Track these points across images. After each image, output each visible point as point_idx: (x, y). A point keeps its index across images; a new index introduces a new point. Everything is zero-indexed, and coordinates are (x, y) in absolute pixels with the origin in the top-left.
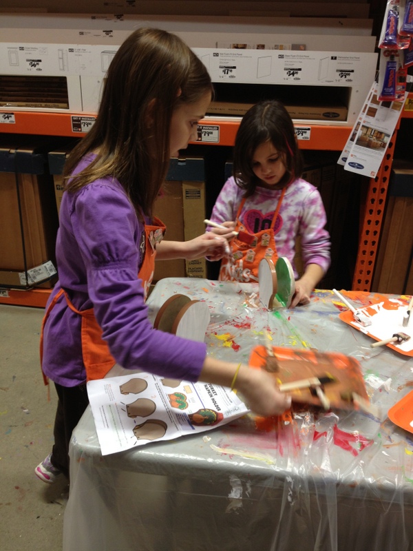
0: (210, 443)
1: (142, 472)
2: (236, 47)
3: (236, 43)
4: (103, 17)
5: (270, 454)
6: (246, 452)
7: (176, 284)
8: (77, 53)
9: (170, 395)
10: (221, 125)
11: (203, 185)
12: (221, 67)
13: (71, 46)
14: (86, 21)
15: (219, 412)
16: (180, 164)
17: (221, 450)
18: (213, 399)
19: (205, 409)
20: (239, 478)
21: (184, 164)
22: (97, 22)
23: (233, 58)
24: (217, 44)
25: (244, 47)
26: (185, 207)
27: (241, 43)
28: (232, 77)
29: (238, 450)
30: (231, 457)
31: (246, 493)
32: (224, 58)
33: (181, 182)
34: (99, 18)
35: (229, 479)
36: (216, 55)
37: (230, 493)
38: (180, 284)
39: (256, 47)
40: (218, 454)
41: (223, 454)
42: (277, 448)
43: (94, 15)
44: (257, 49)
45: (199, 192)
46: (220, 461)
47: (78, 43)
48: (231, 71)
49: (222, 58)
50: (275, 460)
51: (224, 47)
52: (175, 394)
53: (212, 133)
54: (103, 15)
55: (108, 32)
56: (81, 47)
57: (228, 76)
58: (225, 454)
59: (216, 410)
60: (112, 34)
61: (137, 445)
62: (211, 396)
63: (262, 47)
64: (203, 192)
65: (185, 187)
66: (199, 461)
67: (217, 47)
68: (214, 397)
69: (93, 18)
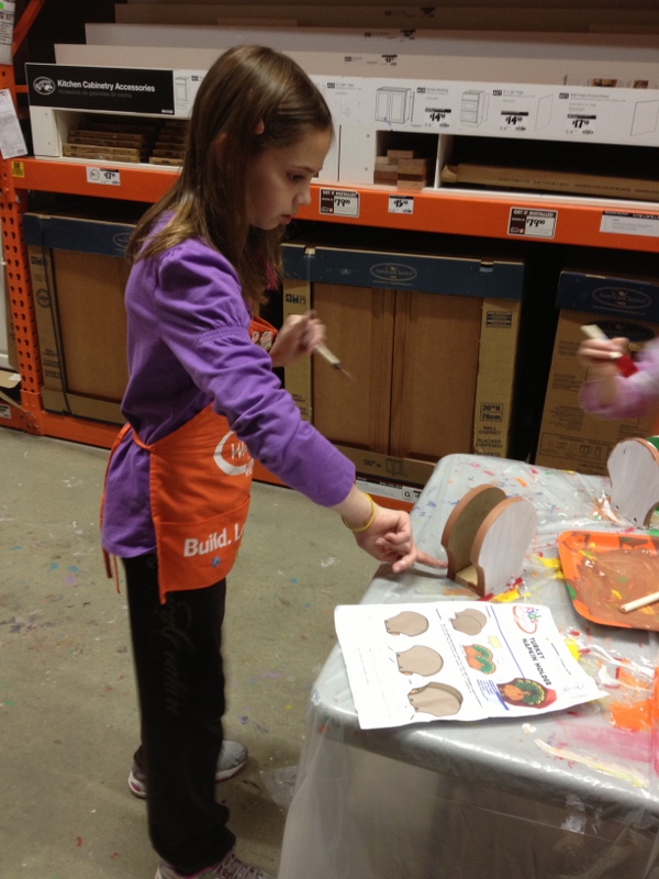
0: (535, 736)
1: (420, 766)
2: (599, 84)
3: (598, 77)
4: (382, 34)
5: (639, 770)
6: (596, 759)
7: (472, 465)
8: (339, 91)
9: (465, 648)
10: (561, 210)
11: (518, 306)
12: (570, 116)
13: (332, 79)
14: (355, 40)
15: (548, 687)
16: (482, 270)
17: (553, 751)
18: (538, 665)
19: (524, 680)
20: (582, 801)
21: (490, 270)
22: (373, 41)
23: (594, 102)
24: (566, 78)
25: (612, 84)
26: (483, 340)
27: (607, 77)
28: (588, 132)
29: (582, 754)
30: (571, 764)
31: (593, 827)
32: (577, 101)
33: (481, 300)
34: (376, 34)
35: (566, 800)
36: (565, 96)
37: (565, 822)
38: (478, 466)
39: (633, 84)
40: (548, 756)
41: (557, 757)
42: (649, 761)
43: (368, 30)
44: (635, 87)
45: (509, 318)
46: (551, 770)
47: (343, 74)
48: (587, 123)
49: (574, 101)
50: (648, 781)
51: (577, 83)
52: (474, 646)
53: (542, 222)
54: (384, 30)
55: (389, 58)
56: (348, 80)
57: (580, 130)
58: (561, 759)
59: (544, 684)
60: (395, 60)
61: (414, 721)
62: (535, 659)
63: (643, 84)
64: (516, 318)
65: (487, 308)
66: (514, 763)
67: (565, 84)
68: (539, 661)
69: (368, 35)
